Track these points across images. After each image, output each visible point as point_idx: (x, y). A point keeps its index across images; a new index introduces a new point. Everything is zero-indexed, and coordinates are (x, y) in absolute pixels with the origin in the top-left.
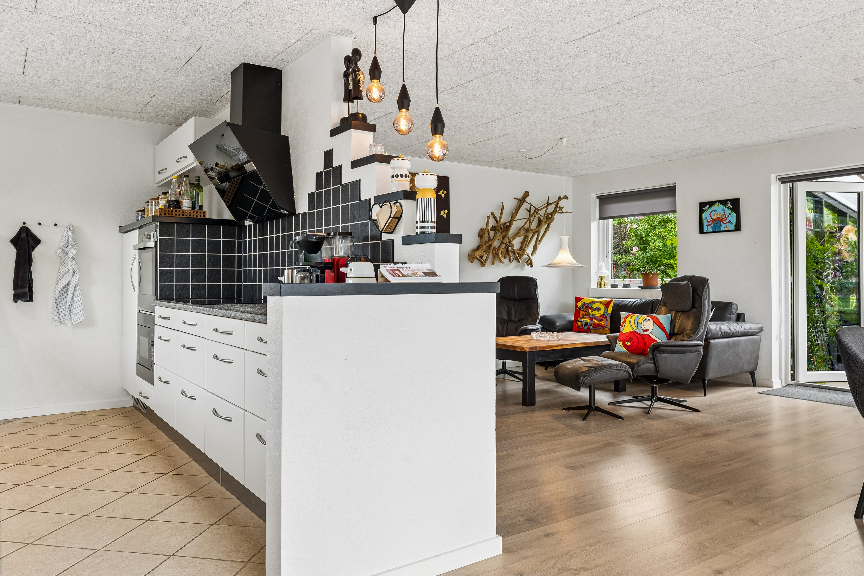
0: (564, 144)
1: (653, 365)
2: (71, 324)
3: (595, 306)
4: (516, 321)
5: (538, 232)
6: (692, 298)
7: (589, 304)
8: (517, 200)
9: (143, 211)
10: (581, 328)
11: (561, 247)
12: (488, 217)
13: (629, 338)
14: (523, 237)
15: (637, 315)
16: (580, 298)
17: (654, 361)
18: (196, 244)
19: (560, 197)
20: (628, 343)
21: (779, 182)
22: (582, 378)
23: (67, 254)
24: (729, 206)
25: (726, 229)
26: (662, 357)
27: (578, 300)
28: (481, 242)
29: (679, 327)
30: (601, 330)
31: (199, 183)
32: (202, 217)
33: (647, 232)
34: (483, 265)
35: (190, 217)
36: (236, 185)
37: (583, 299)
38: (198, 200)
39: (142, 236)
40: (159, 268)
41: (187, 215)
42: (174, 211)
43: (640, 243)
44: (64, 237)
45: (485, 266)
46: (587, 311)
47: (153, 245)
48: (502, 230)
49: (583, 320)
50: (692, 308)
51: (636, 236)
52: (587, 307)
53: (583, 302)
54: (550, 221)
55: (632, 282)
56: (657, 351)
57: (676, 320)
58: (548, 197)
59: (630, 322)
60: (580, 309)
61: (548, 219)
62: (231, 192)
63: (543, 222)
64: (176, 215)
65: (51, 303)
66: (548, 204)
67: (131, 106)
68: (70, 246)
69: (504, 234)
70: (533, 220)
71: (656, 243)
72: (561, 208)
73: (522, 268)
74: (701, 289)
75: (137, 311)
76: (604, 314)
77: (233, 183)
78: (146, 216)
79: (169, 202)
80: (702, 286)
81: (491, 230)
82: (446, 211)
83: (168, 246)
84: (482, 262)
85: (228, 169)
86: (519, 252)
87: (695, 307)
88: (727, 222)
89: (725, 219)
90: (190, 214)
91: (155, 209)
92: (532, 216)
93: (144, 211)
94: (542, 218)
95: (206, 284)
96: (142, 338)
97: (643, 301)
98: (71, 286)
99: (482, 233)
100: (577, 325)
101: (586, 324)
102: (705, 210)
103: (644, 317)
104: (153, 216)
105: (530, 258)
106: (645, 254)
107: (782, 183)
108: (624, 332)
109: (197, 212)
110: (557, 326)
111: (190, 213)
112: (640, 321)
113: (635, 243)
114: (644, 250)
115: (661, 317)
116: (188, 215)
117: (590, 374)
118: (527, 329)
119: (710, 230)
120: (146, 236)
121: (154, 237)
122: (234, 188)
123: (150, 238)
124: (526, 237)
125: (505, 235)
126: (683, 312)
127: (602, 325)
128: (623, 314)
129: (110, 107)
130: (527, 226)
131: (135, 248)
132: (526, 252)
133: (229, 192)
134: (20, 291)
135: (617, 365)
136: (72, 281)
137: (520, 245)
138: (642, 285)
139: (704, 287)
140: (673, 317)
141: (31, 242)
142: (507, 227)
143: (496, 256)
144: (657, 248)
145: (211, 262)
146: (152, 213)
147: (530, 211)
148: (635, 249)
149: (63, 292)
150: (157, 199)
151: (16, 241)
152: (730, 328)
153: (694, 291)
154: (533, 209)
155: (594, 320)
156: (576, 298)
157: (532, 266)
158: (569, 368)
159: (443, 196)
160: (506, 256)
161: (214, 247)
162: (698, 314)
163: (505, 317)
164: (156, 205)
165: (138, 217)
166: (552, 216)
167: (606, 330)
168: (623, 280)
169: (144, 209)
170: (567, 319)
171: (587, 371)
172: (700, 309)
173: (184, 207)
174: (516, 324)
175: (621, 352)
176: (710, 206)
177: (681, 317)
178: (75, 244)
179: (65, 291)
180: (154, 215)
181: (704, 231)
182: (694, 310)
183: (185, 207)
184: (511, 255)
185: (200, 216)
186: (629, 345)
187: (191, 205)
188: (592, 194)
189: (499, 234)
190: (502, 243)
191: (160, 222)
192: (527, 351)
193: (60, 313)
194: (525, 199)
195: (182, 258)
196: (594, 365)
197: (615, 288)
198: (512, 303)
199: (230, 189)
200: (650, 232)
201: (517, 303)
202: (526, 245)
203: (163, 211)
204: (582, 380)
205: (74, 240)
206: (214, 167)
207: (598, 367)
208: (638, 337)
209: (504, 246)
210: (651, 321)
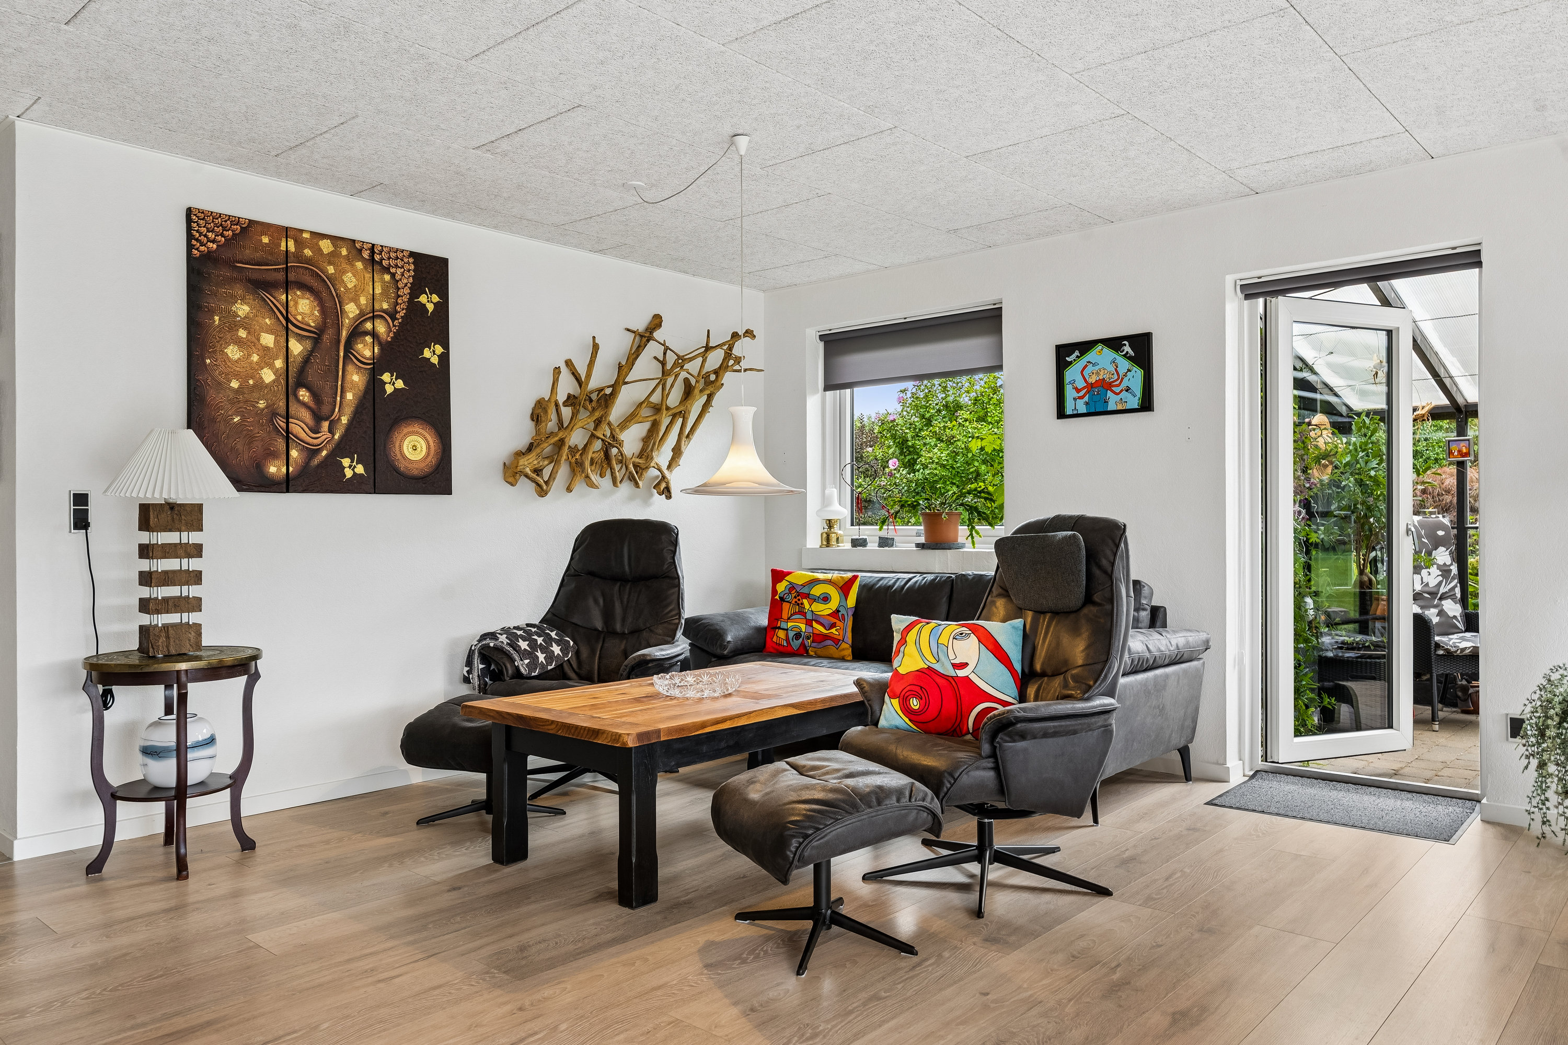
0: (743, 153)
1: (991, 774)
3: (817, 591)
4: (624, 634)
5: (684, 415)
6: (1084, 578)
7: (803, 586)
8: (633, 335)
10: (785, 644)
11: (734, 438)
12: (557, 371)
13: (918, 689)
14: (647, 426)
15: (934, 623)
16: (783, 571)
17: (996, 762)
19: (737, 332)
20: (915, 704)
21: (1241, 296)
22: (794, 842)
24: (1127, 352)
25: (1120, 407)
26: (1014, 748)
27: (778, 576)
28: (538, 432)
29: (1049, 657)
30: (833, 650)
33: (915, 429)
34: (542, 491)
37: (789, 573)
43: (902, 453)
45: (546, 494)
46: (798, 604)
48: (594, 404)
49: (790, 624)
50: (1084, 605)
51: (894, 437)
52: (799, 594)
53: (791, 583)
54: (712, 389)
55: (899, 533)
56: (1005, 734)
57: (1036, 636)
58: (708, 331)
59: (917, 643)
60: (782, 599)
61: (708, 383)
63: (696, 391)
66: (708, 348)
69: (597, 414)
70: (672, 386)
71: (936, 450)
72: (738, 360)
73: (646, 500)
74: (1109, 553)
76: (837, 611)
80: (1110, 542)
81: (566, 404)
82: (439, 349)
84: (538, 485)
86: (638, 460)
87: (1094, 603)
88: (1122, 391)
89: (1117, 383)
92: (669, 375)
94: (693, 381)
97: (930, 577)
99: (540, 411)
100: (775, 637)
101: (798, 636)
102: (1071, 363)
103: (952, 627)
105: (664, 477)
106: (912, 474)
107: (1248, 297)
108: (902, 671)
110: (729, 642)
112: (943, 640)
113: (891, 451)
114: (910, 466)
115: (995, 627)
117: (818, 829)
118: (648, 658)
119: (1082, 409)
124: (655, 425)
125: (601, 417)
126: (1056, 613)
127: (835, 636)
128: (898, 622)
130: (656, 398)
132: (653, 462)
135: (899, 792)
137: (641, 445)
138: (922, 540)
139: (1118, 546)
140: (1028, 627)
142: (606, 399)
143: (578, 469)
144: (937, 461)
147: (663, 363)
148: (893, 464)
152: (1149, 646)
153: (1092, 556)
154: (671, 359)
155: (815, 625)
156: (774, 571)
157: (669, 497)
158: (753, 803)
159: (430, 307)
160: (604, 470)
162: (1102, 620)
163: (599, 625)
166: (717, 377)
167: (844, 649)
168: (880, 529)
170: (753, 624)
171: (808, 818)
172: (1108, 607)
174: (624, 642)
175: (897, 728)
176: (1082, 353)
177: (1052, 629)
181: (1069, 411)
182: (1090, 610)
184: (617, 467)
186: (917, 707)
188: (807, 330)
189: (583, 414)
190: (593, 436)
192: (631, 744)
194: (651, 333)
196: (831, 796)
197: (861, 548)
198: (616, 588)
200: (921, 430)
201: (628, 587)
202: (654, 444)
204: (793, 850)
207: (844, 801)
208: (940, 685)
209: (598, 445)
210: (973, 638)
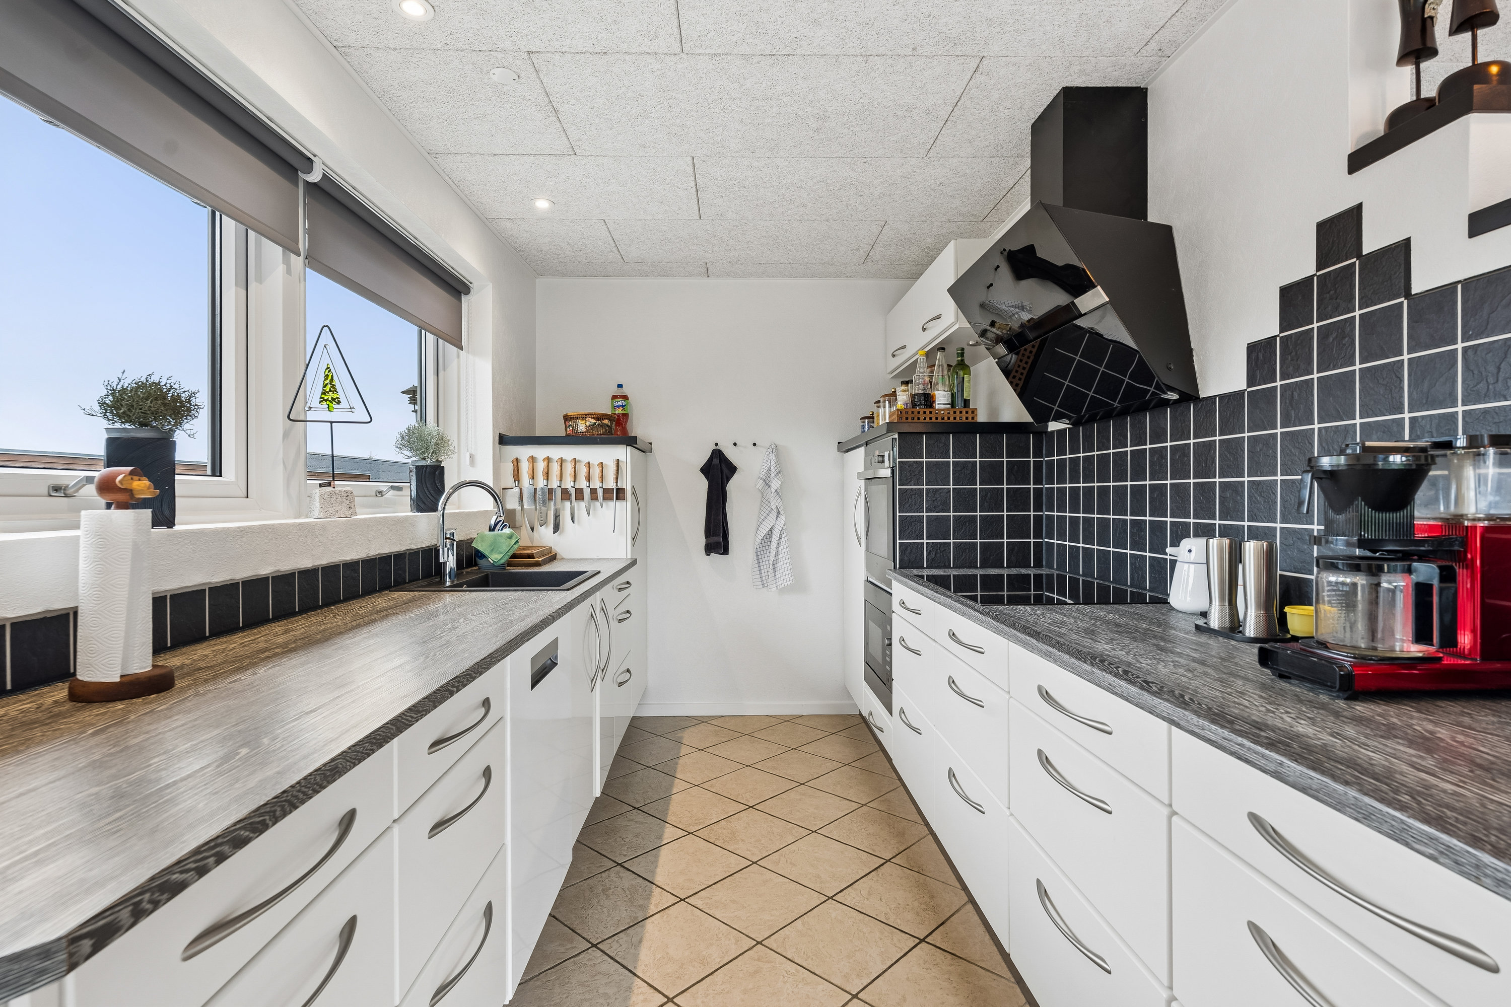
2: (775, 589)
9: (871, 418)
18: (959, 469)
23: (769, 487)
31: (963, 360)
32: (970, 420)
35: (949, 421)
36: (1029, 357)
38: (963, 391)
39: (870, 457)
40: (898, 514)
41: (943, 419)
42: (922, 412)
44: (765, 461)
47: (887, 473)
62: (1020, 370)
64: (925, 419)
65: (751, 556)
67: (852, 250)
68: (773, 475)
75: (864, 578)
77: (1023, 355)
78: (875, 425)
79: (913, 396)
83: (913, 475)
85: (1014, 329)
90: (949, 415)
91: (890, 412)
93: (873, 418)
95: (979, 541)
96: (872, 624)
98: (774, 533)
104: (887, 423)
109: (961, 412)
111: (949, 413)
116: (946, 418)
120: (877, 458)
121: (889, 460)
122: (1026, 363)
123: (883, 462)
129: (822, 260)
131: (859, 476)
133: (1017, 371)
134: (713, 540)
136: (776, 526)
141: (725, 470)
145: (987, 502)
146: (885, 419)
149: (766, 541)
150: (894, 394)
151: (706, 470)
161: (992, 473)
164: (890, 407)
165: (863, 427)
169: (873, 414)
173: (938, 404)
178: (780, 472)
179: (768, 540)
180: (888, 421)
183: (941, 404)
185: (967, 418)
187: (950, 399)
191: (899, 433)
193: (763, 571)
195: (937, 496)
199: (1019, 366)
203: (904, 413)
205: (778, 466)
206: (989, 328)
